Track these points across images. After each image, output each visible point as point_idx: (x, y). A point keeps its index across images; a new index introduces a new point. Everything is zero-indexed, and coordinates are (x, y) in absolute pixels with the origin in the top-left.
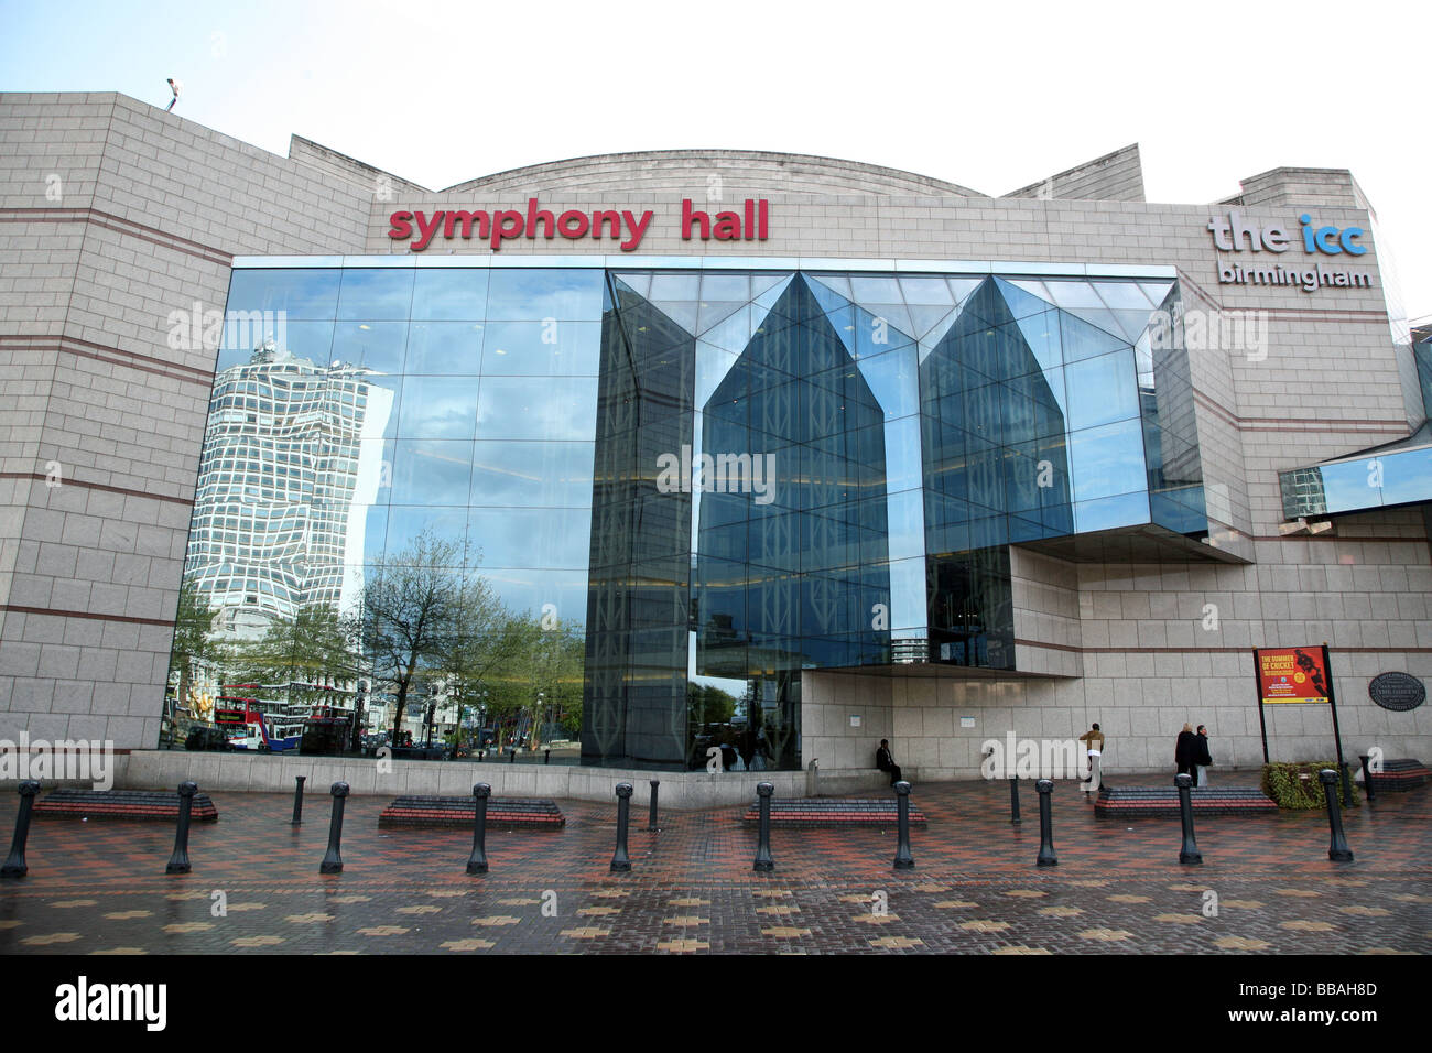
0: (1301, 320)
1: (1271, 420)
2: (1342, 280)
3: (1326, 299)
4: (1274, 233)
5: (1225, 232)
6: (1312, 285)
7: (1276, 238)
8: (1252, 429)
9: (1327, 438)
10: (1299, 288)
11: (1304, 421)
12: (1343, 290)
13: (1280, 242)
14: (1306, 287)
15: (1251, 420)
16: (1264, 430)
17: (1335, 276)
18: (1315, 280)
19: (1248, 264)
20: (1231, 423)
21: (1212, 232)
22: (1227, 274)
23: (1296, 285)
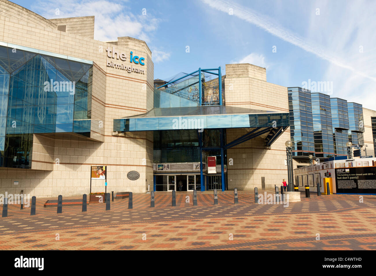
0: (126, 79)
1: (114, 105)
2: (137, 71)
3: (133, 75)
4: (123, 55)
5: (110, 52)
6: (130, 71)
7: (123, 56)
8: (108, 107)
9: (127, 111)
10: (127, 71)
11: (122, 106)
12: (137, 74)
13: (124, 58)
14: (129, 71)
15: (108, 104)
16: (112, 107)
17: (136, 69)
18: (131, 70)
19: (115, 62)
20: (103, 105)
21: (107, 51)
22: (109, 64)
23: (126, 70)
